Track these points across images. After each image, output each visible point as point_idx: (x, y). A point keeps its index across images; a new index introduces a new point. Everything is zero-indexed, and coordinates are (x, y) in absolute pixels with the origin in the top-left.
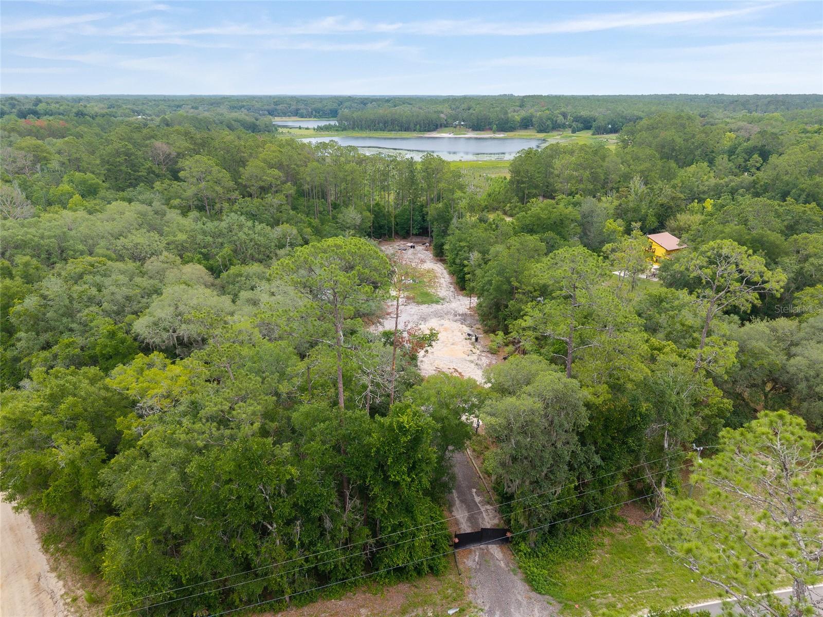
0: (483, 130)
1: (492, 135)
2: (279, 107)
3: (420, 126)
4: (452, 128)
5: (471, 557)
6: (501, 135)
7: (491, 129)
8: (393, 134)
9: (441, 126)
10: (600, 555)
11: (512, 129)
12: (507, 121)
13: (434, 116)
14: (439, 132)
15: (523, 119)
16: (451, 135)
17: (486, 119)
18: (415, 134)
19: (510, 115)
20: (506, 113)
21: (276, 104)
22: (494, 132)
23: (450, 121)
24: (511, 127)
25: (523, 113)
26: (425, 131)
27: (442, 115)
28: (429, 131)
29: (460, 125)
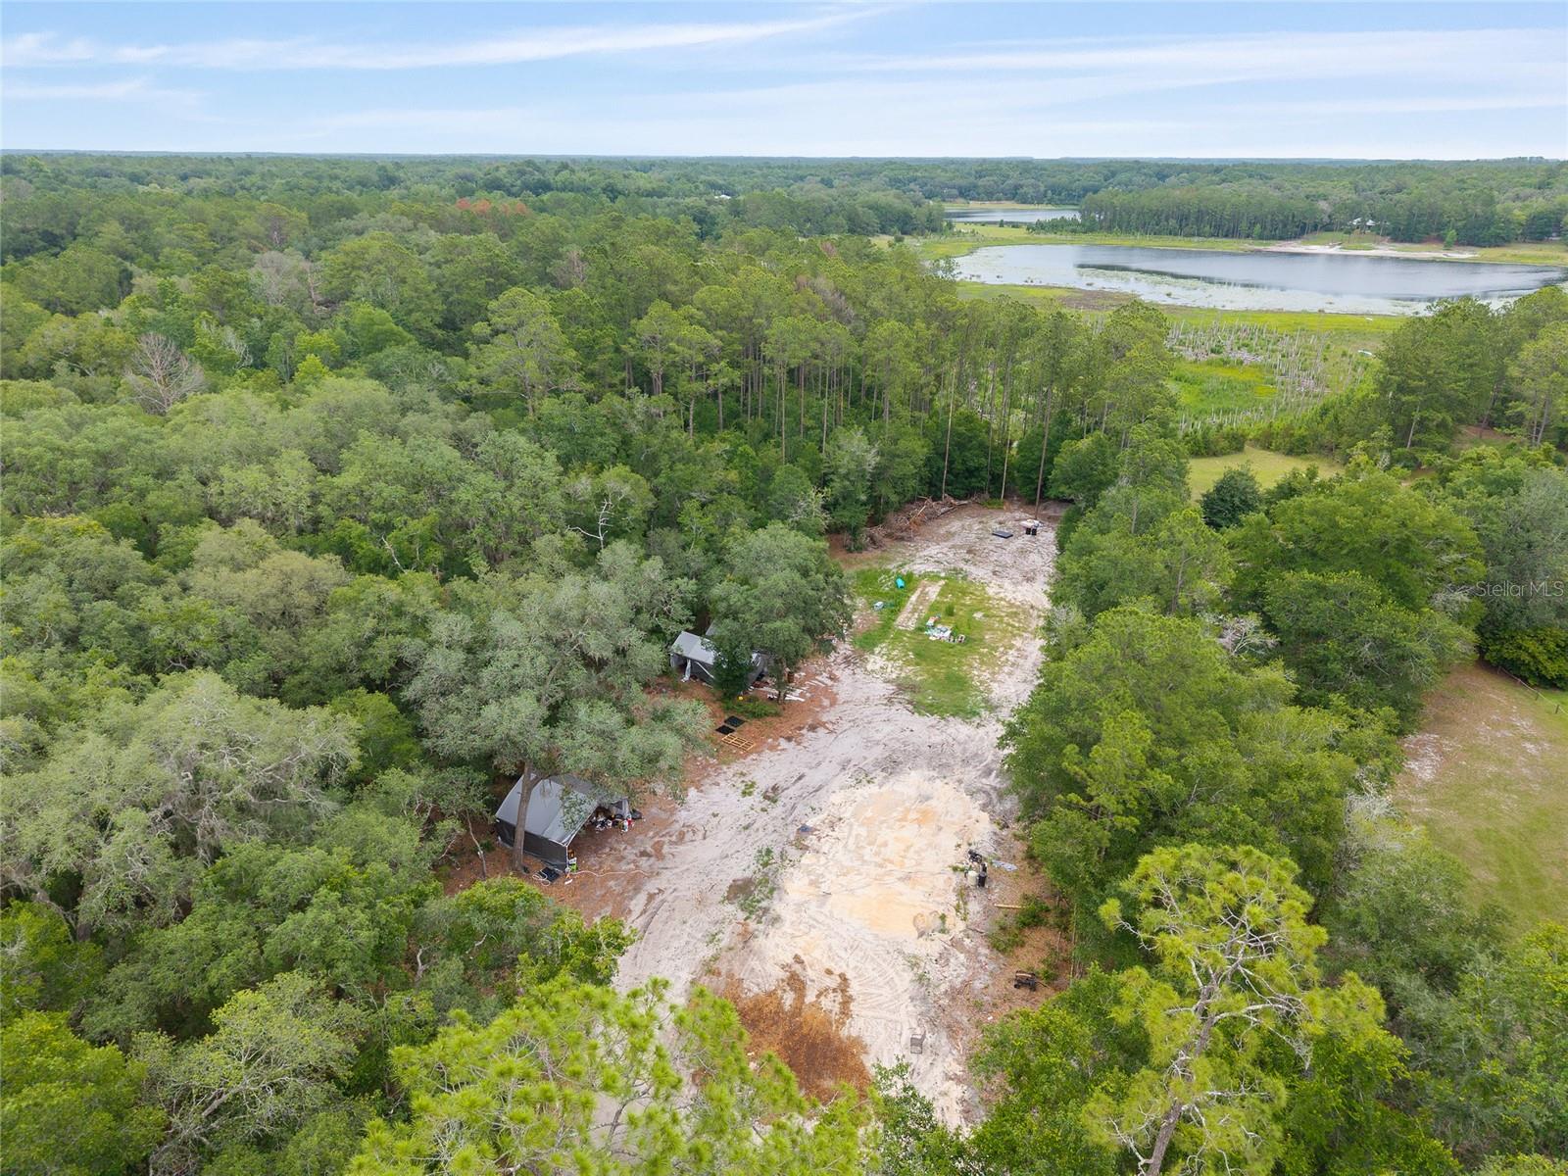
0: (1420, 241)
1: (1441, 254)
2: (980, 182)
3: (1264, 228)
4: (1340, 235)
6: (1466, 255)
7: (1440, 239)
8: (1194, 244)
9: (1315, 228)
11: (1500, 241)
12: (1489, 221)
13: (1302, 205)
14: (1308, 242)
15: (1534, 219)
16: (1335, 250)
17: (1432, 215)
18: (1248, 245)
19: (1499, 208)
20: (1490, 202)
21: (980, 175)
22: (1448, 247)
23: (1340, 217)
24: (1498, 236)
25: (1539, 203)
26: (1273, 238)
27: (1323, 205)
28: (1282, 238)
29: (1362, 227)
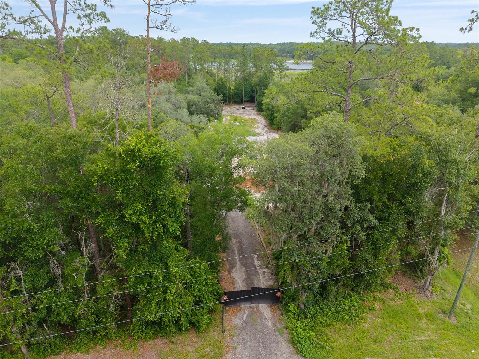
5: (240, 315)
10: (371, 319)
23: (280, 53)
29: (286, 55)
